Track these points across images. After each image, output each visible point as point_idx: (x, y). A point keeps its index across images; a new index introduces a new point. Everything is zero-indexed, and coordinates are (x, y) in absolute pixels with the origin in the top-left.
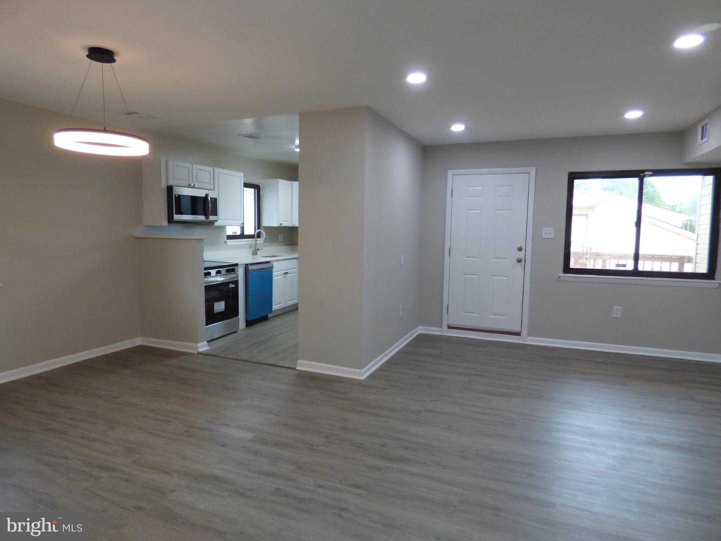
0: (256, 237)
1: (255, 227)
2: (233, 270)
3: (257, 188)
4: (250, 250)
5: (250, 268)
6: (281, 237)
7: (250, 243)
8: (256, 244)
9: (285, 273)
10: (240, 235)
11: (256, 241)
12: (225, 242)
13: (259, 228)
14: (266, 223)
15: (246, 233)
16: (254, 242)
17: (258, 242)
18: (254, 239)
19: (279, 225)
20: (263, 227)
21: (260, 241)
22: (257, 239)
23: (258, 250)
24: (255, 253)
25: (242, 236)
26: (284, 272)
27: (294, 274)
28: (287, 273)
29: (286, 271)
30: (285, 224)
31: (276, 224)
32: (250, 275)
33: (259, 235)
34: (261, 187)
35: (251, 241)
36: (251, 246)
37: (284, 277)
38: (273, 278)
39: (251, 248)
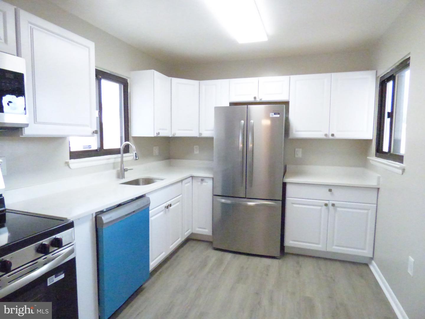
0: (122, 152)
1: (121, 137)
2: (58, 243)
3: (124, 83)
4: (114, 172)
5: (106, 218)
6: (156, 150)
7: (112, 161)
8: (122, 162)
9: (167, 207)
10: (96, 150)
11: (122, 157)
12: (67, 164)
13: (127, 138)
14: (136, 131)
15: (105, 147)
16: (119, 160)
17: (125, 159)
18: (119, 155)
19: (155, 135)
20: (132, 137)
21: (129, 157)
22: (125, 155)
23: (126, 170)
24: (121, 174)
25: (101, 152)
26: (166, 204)
27: (178, 203)
28: (170, 205)
29: (169, 203)
30: (163, 134)
31: (151, 134)
32: (106, 233)
33: (127, 149)
34: (128, 82)
35: (115, 158)
36: (114, 166)
37: (165, 213)
38: (151, 219)
39: (114, 168)
